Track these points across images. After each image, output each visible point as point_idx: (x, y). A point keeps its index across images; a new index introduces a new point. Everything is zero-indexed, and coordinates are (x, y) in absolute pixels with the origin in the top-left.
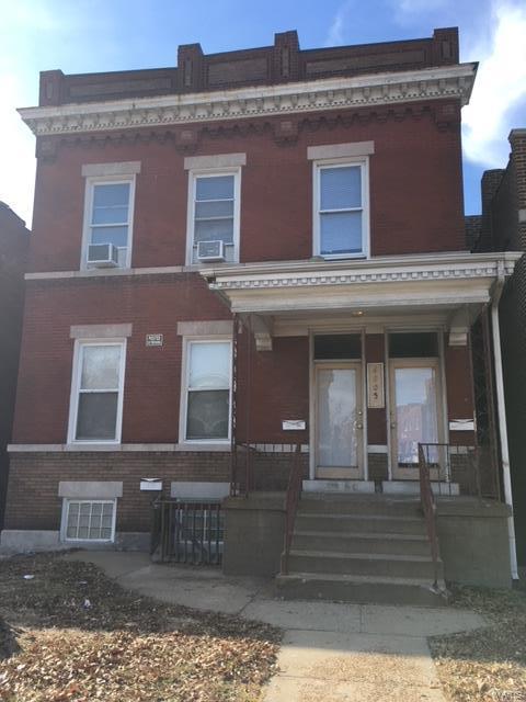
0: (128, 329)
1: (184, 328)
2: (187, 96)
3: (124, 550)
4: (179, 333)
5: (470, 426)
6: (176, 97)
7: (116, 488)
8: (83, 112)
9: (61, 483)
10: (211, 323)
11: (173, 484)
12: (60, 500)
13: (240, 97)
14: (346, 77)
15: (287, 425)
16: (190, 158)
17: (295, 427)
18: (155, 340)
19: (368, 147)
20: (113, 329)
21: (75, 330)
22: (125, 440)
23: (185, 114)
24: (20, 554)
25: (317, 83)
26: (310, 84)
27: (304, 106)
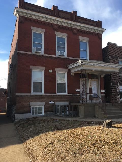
0: (44, 68)
1: (57, 69)
2: (58, 18)
3: (47, 116)
4: (56, 70)
5: (104, 91)
6: (55, 18)
7: (44, 103)
8: (33, 14)
9: (30, 102)
10: (62, 69)
11: (56, 102)
12: (30, 106)
13: (68, 22)
14: (87, 25)
15: (77, 90)
16: (56, 32)
17: (79, 91)
18: (51, 71)
19: (88, 39)
20: (41, 67)
21: (32, 67)
22: (45, 93)
23: (56, 22)
24: (21, 120)
25: (82, 24)
26: (81, 24)
27: (79, 28)
